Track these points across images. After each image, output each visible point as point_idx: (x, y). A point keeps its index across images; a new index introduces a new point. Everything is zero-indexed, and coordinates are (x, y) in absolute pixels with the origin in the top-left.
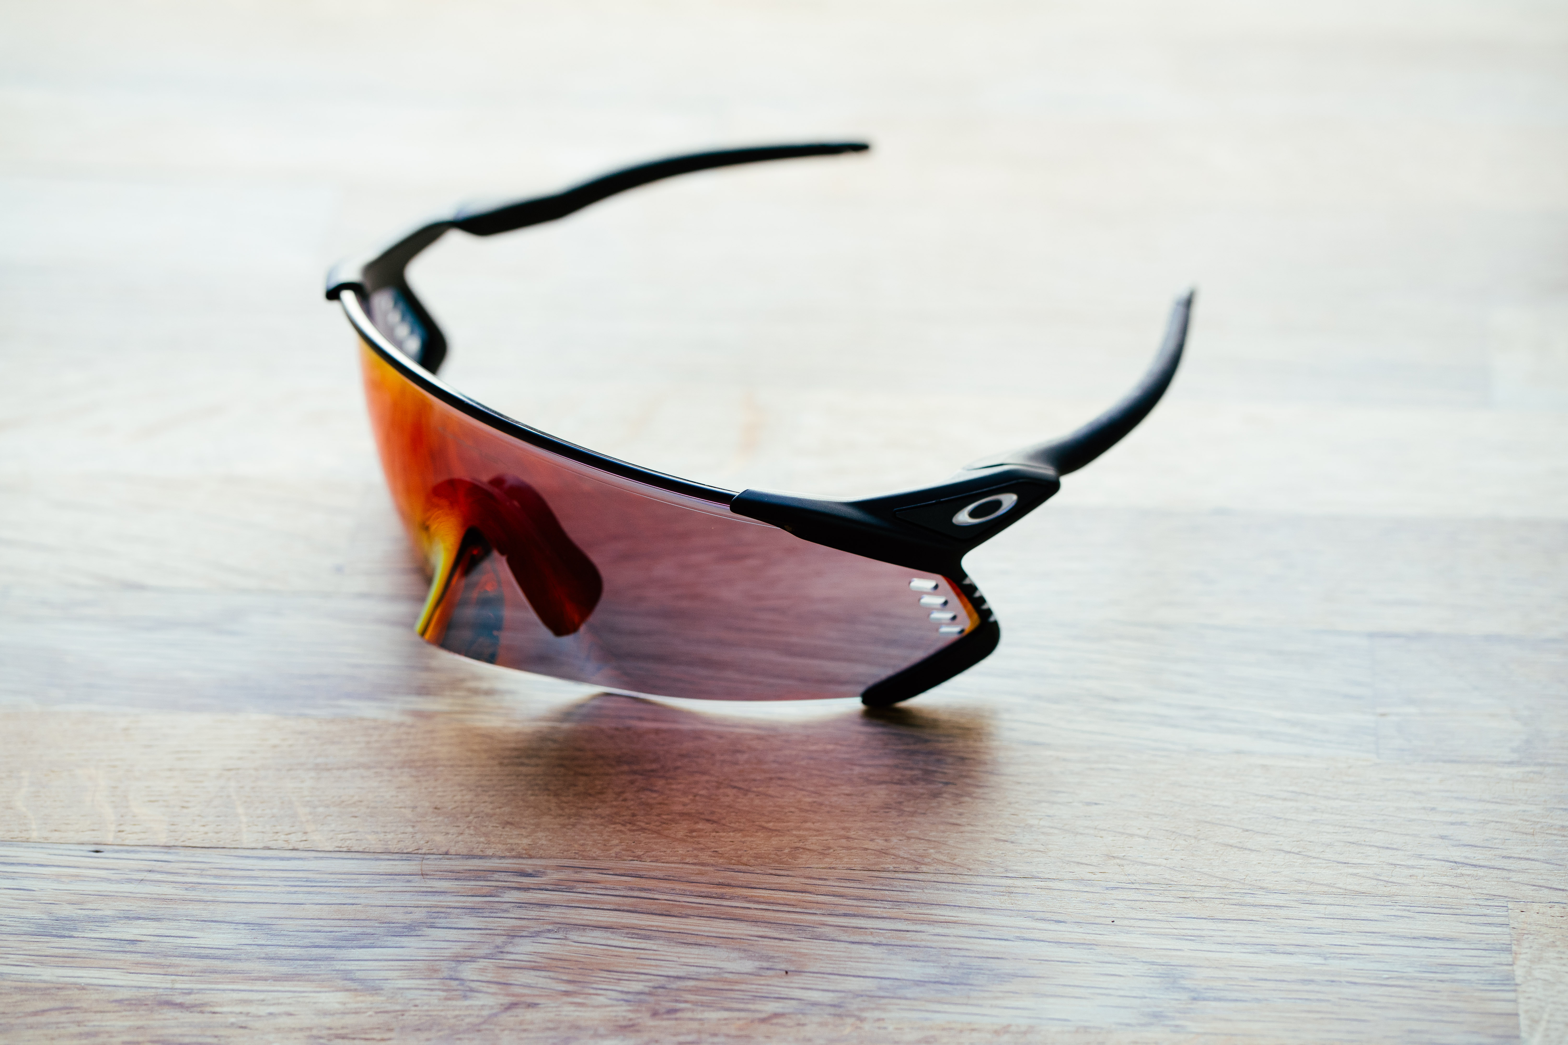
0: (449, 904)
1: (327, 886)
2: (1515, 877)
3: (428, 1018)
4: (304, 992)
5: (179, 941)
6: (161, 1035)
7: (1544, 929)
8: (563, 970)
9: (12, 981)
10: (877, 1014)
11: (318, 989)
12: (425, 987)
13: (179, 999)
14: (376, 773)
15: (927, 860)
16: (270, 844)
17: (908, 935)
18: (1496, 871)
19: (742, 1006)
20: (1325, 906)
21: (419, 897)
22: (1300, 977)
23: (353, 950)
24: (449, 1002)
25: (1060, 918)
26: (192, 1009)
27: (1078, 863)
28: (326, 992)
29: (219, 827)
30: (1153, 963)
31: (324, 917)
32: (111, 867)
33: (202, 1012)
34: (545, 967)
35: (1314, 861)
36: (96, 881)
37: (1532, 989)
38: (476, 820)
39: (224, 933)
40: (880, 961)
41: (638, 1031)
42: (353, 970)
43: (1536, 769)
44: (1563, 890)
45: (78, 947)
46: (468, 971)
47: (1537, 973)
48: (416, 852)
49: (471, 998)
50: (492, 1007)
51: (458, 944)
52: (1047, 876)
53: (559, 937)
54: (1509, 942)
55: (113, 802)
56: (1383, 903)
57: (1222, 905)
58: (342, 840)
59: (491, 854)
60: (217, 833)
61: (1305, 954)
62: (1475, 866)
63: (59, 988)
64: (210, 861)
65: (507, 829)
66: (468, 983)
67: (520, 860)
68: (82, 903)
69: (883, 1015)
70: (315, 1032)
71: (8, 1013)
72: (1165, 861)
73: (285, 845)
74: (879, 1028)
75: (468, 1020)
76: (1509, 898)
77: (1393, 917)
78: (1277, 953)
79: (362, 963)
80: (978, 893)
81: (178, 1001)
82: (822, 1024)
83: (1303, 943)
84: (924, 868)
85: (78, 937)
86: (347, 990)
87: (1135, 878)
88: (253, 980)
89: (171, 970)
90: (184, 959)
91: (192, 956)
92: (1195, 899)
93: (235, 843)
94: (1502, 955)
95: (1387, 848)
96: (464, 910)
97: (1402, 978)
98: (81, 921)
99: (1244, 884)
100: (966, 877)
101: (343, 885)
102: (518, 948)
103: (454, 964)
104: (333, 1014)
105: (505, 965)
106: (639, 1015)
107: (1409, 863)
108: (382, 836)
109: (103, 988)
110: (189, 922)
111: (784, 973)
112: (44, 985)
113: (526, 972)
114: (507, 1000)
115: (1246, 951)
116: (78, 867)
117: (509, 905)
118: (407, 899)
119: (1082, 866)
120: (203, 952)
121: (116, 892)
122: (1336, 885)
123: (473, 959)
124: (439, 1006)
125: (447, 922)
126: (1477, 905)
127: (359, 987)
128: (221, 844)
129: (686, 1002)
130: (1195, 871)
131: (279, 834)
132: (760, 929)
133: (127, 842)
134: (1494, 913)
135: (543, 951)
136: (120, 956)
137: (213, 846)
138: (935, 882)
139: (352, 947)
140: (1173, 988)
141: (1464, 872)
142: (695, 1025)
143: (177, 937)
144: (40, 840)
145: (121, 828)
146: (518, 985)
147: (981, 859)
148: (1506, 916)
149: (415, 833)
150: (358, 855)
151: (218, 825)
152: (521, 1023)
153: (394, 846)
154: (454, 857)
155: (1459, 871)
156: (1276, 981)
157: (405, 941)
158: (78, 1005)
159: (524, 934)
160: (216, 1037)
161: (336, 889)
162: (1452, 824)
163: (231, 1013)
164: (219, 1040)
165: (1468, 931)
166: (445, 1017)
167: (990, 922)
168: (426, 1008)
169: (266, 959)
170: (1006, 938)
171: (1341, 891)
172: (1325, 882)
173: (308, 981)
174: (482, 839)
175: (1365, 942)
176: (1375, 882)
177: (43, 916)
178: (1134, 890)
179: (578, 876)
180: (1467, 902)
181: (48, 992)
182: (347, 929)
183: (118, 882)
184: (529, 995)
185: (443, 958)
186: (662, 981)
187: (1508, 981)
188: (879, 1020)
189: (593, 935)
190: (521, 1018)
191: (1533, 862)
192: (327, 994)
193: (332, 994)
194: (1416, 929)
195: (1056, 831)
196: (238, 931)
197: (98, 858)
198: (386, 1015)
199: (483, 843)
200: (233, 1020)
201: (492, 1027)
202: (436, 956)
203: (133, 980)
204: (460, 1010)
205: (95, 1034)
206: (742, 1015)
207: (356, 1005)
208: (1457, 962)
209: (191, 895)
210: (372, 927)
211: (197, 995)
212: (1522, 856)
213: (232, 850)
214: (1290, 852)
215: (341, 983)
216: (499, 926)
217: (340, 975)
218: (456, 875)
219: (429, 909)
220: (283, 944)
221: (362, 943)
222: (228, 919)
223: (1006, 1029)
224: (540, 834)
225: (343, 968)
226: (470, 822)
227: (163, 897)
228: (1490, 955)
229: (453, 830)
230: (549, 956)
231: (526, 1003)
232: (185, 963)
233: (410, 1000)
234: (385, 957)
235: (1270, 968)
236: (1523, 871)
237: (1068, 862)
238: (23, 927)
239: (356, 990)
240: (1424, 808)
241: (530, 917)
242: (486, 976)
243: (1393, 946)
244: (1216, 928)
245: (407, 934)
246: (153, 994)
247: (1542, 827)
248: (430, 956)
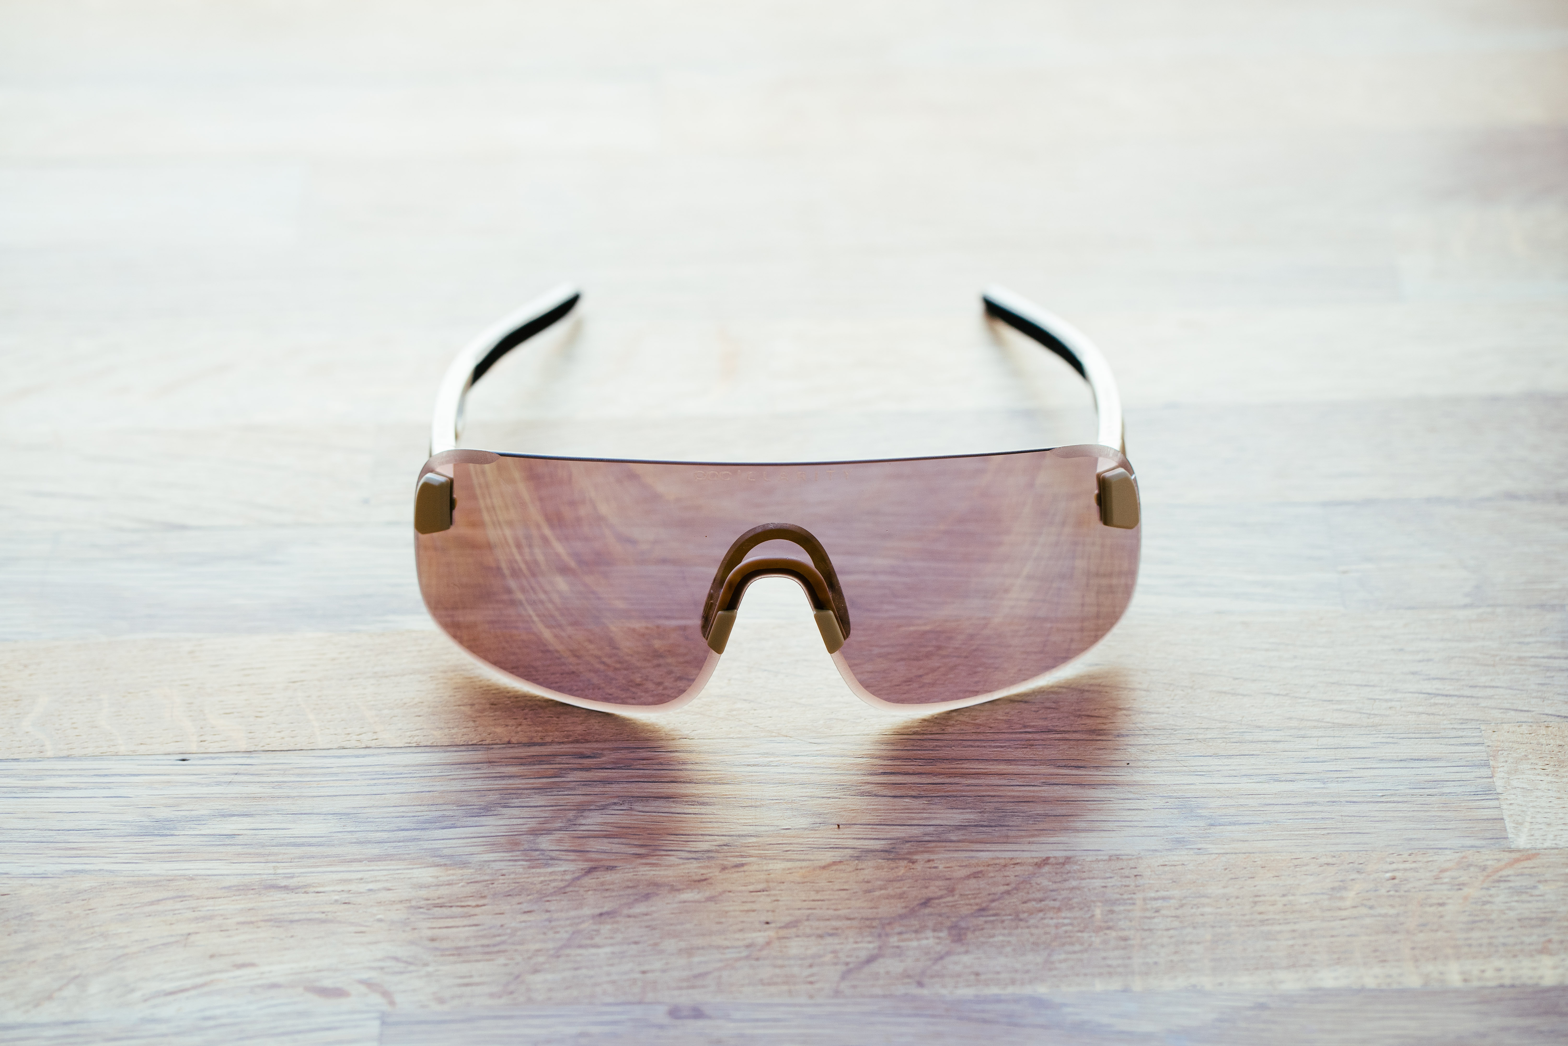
0: (518, 786)
1: (403, 778)
2: (1484, 703)
3: (517, 885)
4: (398, 869)
5: (274, 832)
6: (271, 915)
7: (1516, 746)
8: (634, 837)
9: (124, 876)
10: (927, 856)
11: (411, 866)
12: (509, 858)
13: (284, 883)
14: (431, 677)
15: (951, 722)
16: (344, 744)
17: (944, 787)
18: (1465, 699)
19: (802, 857)
20: (1317, 738)
21: (490, 782)
22: (1303, 800)
23: (436, 831)
24: (534, 870)
25: (1079, 764)
26: (297, 891)
27: (1088, 716)
28: (418, 868)
29: (294, 732)
30: (1170, 797)
31: (406, 804)
32: (199, 773)
33: (306, 892)
34: (617, 835)
35: (1301, 701)
36: (188, 786)
37: (1514, 796)
38: (531, 712)
39: (314, 823)
40: (922, 811)
41: (711, 884)
42: (440, 848)
43: (1489, 610)
44: (1528, 711)
45: (180, 843)
46: (545, 842)
47: (1515, 783)
48: (480, 743)
49: (552, 865)
50: (573, 872)
51: (533, 820)
52: (1062, 729)
53: (625, 808)
54: (1485, 759)
55: (190, 716)
56: (1368, 733)
57: (1224, 744)
58: (410, 737)
59: (550, 741)
60: (293, 737)
61: (1305, 780)
62: (1446, 696)
63: (169, 880)
64: (290, 762)
65: (562, 718)
66: (547, 853)
67: (577, 744)
68: (177, 806)
69: (932, 857)
70: (414, 903)
71: (126, 905)
72: (1167, 710)
73: (358, 744)
74: (930, 868)
75: (553, 884)
76: (1481, 721)
77: (1379, 744)
78: (1280, 781)
79: (447, 841)
80: (1002, 747)
81: (283, 884)
82: (877, 868)
83: (1303, 771)
84: (950, 730)
85: (179, 835)
86: (438, 866)
87: (1142, 725)
88: (349, 862)
89: (271, 858)
90: (282, 847)
91: (288, 845)
92: (1199, 741)
93: (311, 745)
94: (1482, 770)
95: (1366, 686)
96: (533, 791)
97: (1395, 795)
98: (180, 821)
99: (1241, 724)
100: (989, 734)
101: (418, 775)
102: (589, 820)
103: (531, 838)
104: (429, 887)
105: (579, 836)
106: (709, 871)
107: (1388, 697)
108: (446, 731)
109: (211, 877)
110: (281, 816)
111: (837, 826)
112: (155, 878)
113: (600, 840)
114: (586, 865)
115: (1252, 781)
116: (168, 775)
117: (574, 783)
118: (478, 784)
119: (1092, 718)
120: (298, 841)
121: (208, 794)
122: (1324, 720)
123: (549, 832)
124: (525, 874)
125: (520, 802)
126: (1452, 728)
127: (448, 862)
128: (298, 747)
129: (750, 856)
130: (1196, 716)
131: (350, 735)
132: (808, 790)
133: (210, 750)
134: (1470, 734)
135: (612, 821)
136: (221, 849)
137: (291, 749)
138: (961, 740)
139: (435, 829)
140: (1191, 816)
141: (1437, 701)
142: (763, 876)
143: (272, 829)
144: (128, 753)
145: (202, 738)
146: (594, 852)
147: (999, 718)
148: (1480, 737)
149: (477, 727)
150: (427, 749)
151: (292, 731)
152: (602, 884)
153: (460, 739)
154: (516, 745)
155: (1432, 701)
156: (1283, 804)
157: (483, 820)
158: (190, 893)
159: (592, 807)
160: (323, 913)
161: (412, 779)
162: (1420, 661)
163: (333, 891)
164: (326, 915)
165: (1448, 752)
166: (532, 883)
167: (1015, 771)
168: (512, 876)
169: (358, 843)
170: (1033, 784)
171: (1330, 724)
172: (1314, 718)
173: (400, 859)
174: (540, 729)
175: (1358, 767)
176: (1358, 715)
177: (143, 819)
178: (1143, 736)
179: (632, 755)
180: (1444, 727)
181: (160, 884)
182: (428, 813)
183: (208, 785)
184: (606, 860)
185: (521, 833)
186: (726, 840)
187: (1489, 792)
188: (929, 861)
189: (656, 805)
190: (602, 880)
191: (1498, 689)
192: (420, 870)
193: (424, 870)
194: (1401, 753)
195: (1064, 690)
196: (327, 821)
197: (185, 765)
198: (477, 885)
199: (542, 732)
200: (337, 897)
201: (576, 889)
202: (514, 832)
203: (237, 869)
204: (545, 876)
205: (211, 918)
206: (804, 864)
207: (448, 878)
208: (1442, 778)
209: (278, 792)
210: (451, 810)
211: (299, 878)
212: (1487, 684)
213: (310, 752)
214: (1278, 695)
215: (431, 860)
216: (568, 803)
217: (429, 853)
218: (521, 761)
219: (501, 792)
220: (372, 829)
221: (444, 824)
222: (315, 811)
223: (1046, 861)
224: (593, 721)
225: (430, 846)
226: (526, 714)
227: (253, 795)
228: (1471, 771)
229: (511, 722)
230: (618, 825)
231: (604, 866)
232: (284, 851)
233: (497, 870)
234: (468, 835)
235: (1276, 794)
236: (1490, 697)
237: (1080, 716)
238: (126, 829)
239: (445, 865)
240: (1393, 650)
241: (595, 793)
242: (563, 846)
243: (1383, 768)
244: (1222, 764)
245: (484, 814)
246: (257, 880)
247: (1501, 659)
248: (509, 832)
